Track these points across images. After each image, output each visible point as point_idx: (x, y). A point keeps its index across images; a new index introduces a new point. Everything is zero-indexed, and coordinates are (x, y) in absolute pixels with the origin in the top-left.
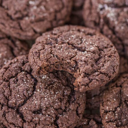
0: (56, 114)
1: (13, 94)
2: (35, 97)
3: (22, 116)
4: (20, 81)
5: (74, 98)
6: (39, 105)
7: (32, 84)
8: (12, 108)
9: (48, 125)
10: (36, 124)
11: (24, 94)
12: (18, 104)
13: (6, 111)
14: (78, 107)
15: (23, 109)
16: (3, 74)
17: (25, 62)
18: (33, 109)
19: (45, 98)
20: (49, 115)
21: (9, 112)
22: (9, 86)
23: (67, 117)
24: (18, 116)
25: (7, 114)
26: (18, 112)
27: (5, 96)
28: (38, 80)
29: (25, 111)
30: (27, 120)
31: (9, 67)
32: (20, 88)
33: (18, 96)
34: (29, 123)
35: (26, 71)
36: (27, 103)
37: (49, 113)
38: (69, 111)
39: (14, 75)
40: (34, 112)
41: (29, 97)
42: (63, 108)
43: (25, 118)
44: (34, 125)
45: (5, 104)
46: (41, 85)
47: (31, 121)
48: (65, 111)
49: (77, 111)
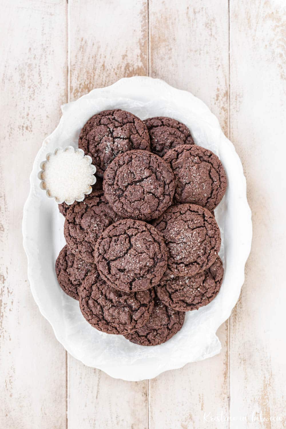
0: (134, 277)
1: (110, 250)
2: (124, 259)
3: (109, 269)
4: (119, 242)
5: (154, 270)
6: (124, 267)
7: (126, 248)
8: (106, 260)
9: (125, 283)
10: (116, 279)
11: (117, 253)
12: (110, 259)
13: (101, 260)
14: (153, 278)
15: (112, 264)
16: (111, 231)
17: (131, 227)
18: (119, 268)
19: (130, 263)
20: (128, 276)
21: (102, 261)
22: (110, 242)
23: (141, 283)
24: (107, 268)
25: (100, 263)
26: (108, 264)
27: (104, 248)
28: (133, 245)
29: (113, 266)
30: (112, 273)
31: (117, 226)
32: (116, 248)
33: (113, 253)
34: (112, 275)
35: (128, 235)
36: (117, 261)
37: (129, 275)
38: (145, 278)
39: (118, 235)
40: (119, 270)
41: (120, 257)
42: (142, 275)
43: (111, 271)
44: (115, 279)
45: (102, 254)
46: (133, 251)
47: (114, 275)
48: (142, 277)
49: (151, 280)
